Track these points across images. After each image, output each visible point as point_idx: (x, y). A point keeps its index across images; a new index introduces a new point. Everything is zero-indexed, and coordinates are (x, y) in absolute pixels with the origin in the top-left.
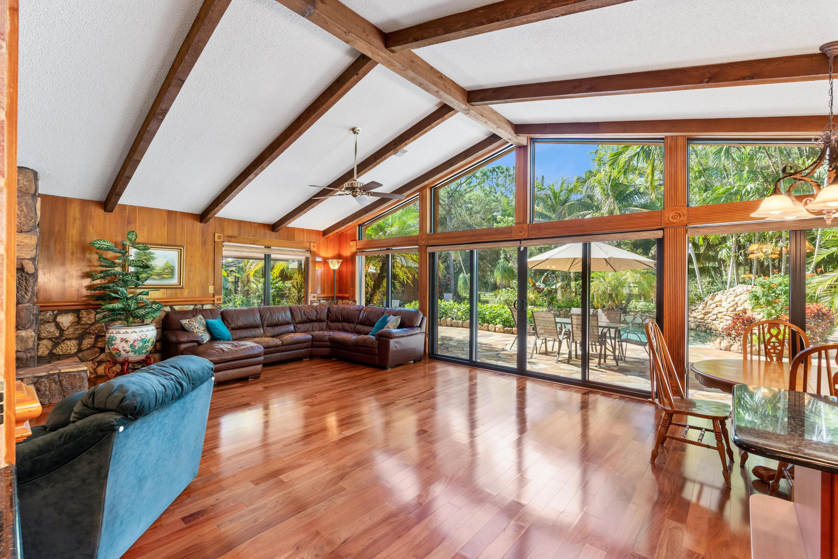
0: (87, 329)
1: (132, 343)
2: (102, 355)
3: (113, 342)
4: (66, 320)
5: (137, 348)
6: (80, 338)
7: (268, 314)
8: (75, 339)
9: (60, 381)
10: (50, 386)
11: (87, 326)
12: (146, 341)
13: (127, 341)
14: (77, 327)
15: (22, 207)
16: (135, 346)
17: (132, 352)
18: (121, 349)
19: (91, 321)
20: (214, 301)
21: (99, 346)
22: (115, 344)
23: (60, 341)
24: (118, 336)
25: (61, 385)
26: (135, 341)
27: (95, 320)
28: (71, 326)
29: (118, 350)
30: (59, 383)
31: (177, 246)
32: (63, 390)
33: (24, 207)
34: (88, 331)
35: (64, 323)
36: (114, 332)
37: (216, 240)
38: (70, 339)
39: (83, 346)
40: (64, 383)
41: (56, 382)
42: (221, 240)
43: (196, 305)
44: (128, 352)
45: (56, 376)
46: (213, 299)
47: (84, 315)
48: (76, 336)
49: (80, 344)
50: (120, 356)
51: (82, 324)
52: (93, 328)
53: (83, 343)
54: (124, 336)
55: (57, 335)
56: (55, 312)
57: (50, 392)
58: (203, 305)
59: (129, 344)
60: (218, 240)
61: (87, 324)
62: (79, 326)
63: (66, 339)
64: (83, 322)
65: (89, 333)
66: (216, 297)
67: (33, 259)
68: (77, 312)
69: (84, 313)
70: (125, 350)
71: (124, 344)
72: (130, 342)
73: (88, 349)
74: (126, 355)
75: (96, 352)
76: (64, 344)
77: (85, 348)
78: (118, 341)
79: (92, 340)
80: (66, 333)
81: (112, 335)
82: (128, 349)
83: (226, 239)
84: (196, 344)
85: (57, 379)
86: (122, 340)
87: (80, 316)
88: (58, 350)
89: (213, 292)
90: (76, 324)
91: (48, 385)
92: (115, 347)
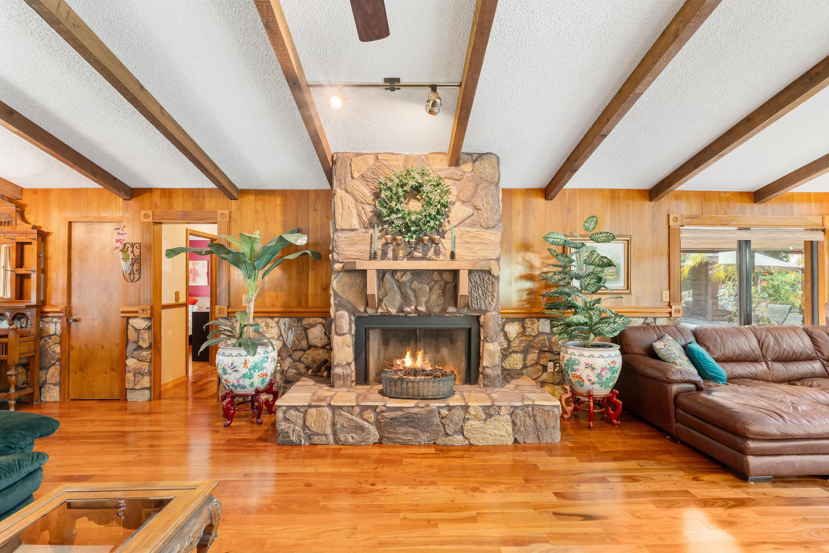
0: (530, 342)
1: (599, 372)
2: (544, 374)
3: (575, 367)
4: (513, 329)
5: (604, 380)
6: (525, 352)
7: (772, 340)
8: (521, 352)
9: (534, 416)
10: (525, 420)
11: (531, 339)
12: (614, 371)
13: (593, 369)
14: (522, 339)
15: (488, 199)
16: (603, 376)
17: (598, 383)
18: (584, 378)
19: (534, 332)
20: (670, 313)
21: (541, 363)
22: (577, 370)
23: (508, 354)
24: (583, 360)
25: (535, 421)
26: (603, 369)
27: (539, 332)
28: (517, 337)
29: (581, 378)
30: (532, 418)
31: (623, 236)
32: (536, 428)
33: (490, 200)
34: (531, 344)
35: (511, 333)
36: (577, 354)
37: (672, 223)
38: (516, 352)
39: (527, 362)
40: (538, 419)
41: (530, 416)
42: (679, 223)
43: (646, 318)
44: (593, 384)
45: (530, 409)
46: (670, 310)
47: (529, 325)
48: (521, 349)
49: (525, 359)
50: (582, 386)
51: (526, 336)
52: (536, 340)
53: (528, 358)
54: (590, 361)
55: (506, 346)
56: (504, 320)
57: (524, 428)
58: (655, 319)
59: (596, 372)
60: (674, 224)
61: (531, 335)
62: (523, 338)
63: (514, 352)
64: (527, 333)
65: (533, 347)
66: (674, 307)
67: (498, 259)
68: (522, 321)
69: (528, 322)
70: (589, 380)
71: (589, 371)
72: (597, 370)
73: (532, 365)
74: (590, 387)
75: (539, 371)
76: (511, 357)
77: (529, 364)
78: (582, 367)
79: (536, 355)
80: (513, 344)
81: (573, 357)
82: (594, 379)
83: (685, 222)
84: (692, 386)
85: (531, 413)
86: (587, 366)
87: (525, 326)
88: (506, 363)
89: (668, 300)
90: (521, 335)
91: (522, 419)
92: (578, 374)
